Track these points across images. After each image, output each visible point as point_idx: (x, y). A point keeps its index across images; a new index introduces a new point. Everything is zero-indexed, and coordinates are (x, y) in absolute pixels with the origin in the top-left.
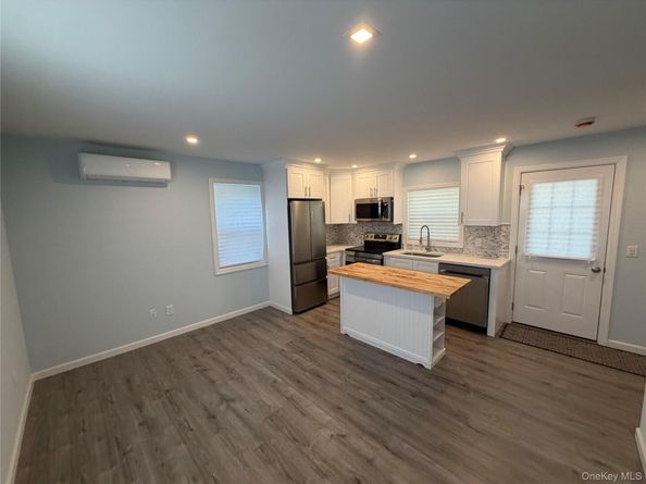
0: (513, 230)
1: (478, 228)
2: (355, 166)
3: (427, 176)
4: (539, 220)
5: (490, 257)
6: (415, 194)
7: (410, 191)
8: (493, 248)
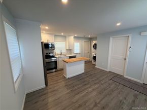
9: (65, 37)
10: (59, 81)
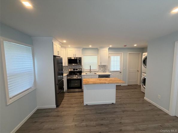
0: (108, 66)
1: (101, 66)
2: (69, 46)
3: (89, 52)
4: (112, 64)
5: (104, 72)
6: (85, 57)
7: (84, 56)
8: (105, 70)
9: (97, 50)
10: (74, 105)
